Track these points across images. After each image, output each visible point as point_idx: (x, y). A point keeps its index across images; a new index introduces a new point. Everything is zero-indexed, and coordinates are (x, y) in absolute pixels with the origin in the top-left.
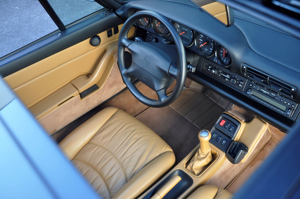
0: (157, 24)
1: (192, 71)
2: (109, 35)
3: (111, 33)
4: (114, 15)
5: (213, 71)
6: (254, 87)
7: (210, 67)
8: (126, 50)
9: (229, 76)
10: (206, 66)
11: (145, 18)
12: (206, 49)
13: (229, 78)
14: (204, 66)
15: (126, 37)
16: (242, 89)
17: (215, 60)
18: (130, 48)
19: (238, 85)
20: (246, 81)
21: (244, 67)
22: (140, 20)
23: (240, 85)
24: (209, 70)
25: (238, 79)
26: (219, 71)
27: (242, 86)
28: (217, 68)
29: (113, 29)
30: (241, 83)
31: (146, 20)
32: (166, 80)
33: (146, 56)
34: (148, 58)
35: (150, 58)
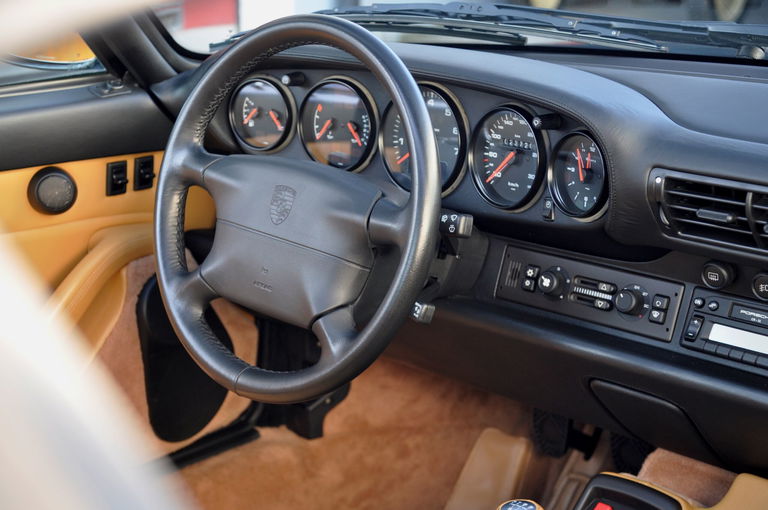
0: (319, 130)
1: (461, 231)
2: (115, 186)
3: (121, 176)
4: (145, 101)
5: (542, 281)
6: (713, 305)
7: (530, 273)
8: (191, 263)
9: (609, 286)
10: (514, 271)
11: (271, 113)
12: (512, 184)
13: (609, 297)
14: (509, 273)
15: (196, 140)
16: (668, 330)
17: (548, 210)
18: (212, 175)
19: (646, 316)
20: (676, 295)
21: (658, 180)
22: (251, 124)
23: (656, 314)
24: (528, 283)
25: (644, 294)
26: (568, 281)
27: (663, 314)
28: (559, 269)
29: (130, 161)
30: (658, 303)
31: (275, 119)
32: (359, 268)
33: (280, 188)
34: (287, 195)
35: (294, 193)
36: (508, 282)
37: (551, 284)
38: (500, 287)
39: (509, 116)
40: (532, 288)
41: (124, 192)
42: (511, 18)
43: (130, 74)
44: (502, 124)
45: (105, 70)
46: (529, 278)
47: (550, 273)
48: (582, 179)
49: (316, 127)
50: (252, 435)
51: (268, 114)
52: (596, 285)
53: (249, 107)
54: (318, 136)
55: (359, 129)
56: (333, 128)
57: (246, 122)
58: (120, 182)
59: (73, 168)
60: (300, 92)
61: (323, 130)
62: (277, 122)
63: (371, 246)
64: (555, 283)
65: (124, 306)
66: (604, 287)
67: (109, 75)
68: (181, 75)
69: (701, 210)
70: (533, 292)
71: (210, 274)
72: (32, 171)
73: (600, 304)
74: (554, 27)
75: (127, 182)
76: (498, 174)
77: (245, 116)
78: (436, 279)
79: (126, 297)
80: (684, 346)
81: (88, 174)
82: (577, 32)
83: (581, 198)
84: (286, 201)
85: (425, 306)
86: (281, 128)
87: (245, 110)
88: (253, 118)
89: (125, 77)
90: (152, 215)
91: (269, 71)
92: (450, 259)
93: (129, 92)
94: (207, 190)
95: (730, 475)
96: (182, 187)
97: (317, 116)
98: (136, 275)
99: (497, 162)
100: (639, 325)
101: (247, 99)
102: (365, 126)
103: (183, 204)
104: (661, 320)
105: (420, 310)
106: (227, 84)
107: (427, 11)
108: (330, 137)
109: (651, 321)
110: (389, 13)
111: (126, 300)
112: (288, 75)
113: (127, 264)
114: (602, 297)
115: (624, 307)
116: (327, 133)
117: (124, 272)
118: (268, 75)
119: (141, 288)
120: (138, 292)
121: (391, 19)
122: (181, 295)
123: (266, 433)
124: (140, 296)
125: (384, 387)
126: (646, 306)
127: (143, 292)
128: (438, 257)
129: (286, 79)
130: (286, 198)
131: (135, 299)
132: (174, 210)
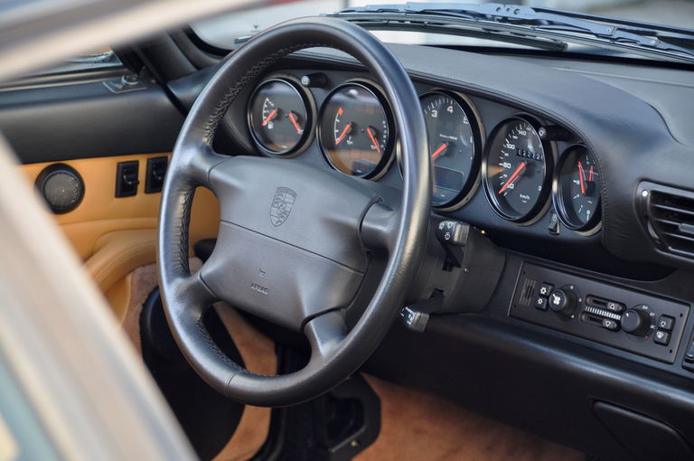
0: (338, 135)
1: (456, 239)
2: (125, 187)
3: (132, 176)
5: (553, 299)
7: (543, 291)
9: (617, 305)
10: (529, 289)
11: (291, 115)
12: (524, 197)
13: (617, 317)
14: (524, 291)
15: (205, 140)
16: (671, 351)
17: (554, 224)
18: (217, 174)
19: (652, 336)
20: (681, 315)
21: (645, 194)
22: (270, 127)
23: (660, 335)
24: (540, 301)
25: (651, 314)
26: (580, 300)
27: (667, 334)
28: (572, 287)
29: (143, 162)
30: (663, 324)
31: (294, 122)
32: (352, 271)
33: (281, 190)
34: (288, 198)
35: (294, 195)
36: (523, 300)
37: (561, 302)
38: (514, 306)
39: (523, 125)
40: (544, 307)
41: (135, 194)
42: (551, 23)
43: (147, 68)
44: (517, 134)
45: (121, 64)
46: (542, 296)
48: (583, 192)
49: (336, 131)
51: (288, 117)
52: (605, 304)
53: (269, 108)
54: (338, 140)
55: (378, 135)
56: (353, 132)
57: (265, 123)
58: (130, 183)
59: (83, 166)
60: (321, 94)
61: (343, 135)
62: (296, 125)
63: (364, 250)
64: (565, 301)
65: (128, 315)
66: (613, 306)
67: (126, 70)
68: (200, 72)
69: (683, 224)
70: (546, 310)
71: (210, 276)
72: (41, 167)
73: (608, 324)
74: (592, 34)
75: (138, 183)
76: (511, 186)
77: (264, 118)
78: (442, 291)
79: (130, 306)
80: (684, 368)
81: (97, 172)
82: (616, 40)
83: (584, 211)
84: (286, 203)
85: (419, 314)
86: (300, 131)
87: (264, 112)
88: (272, 120)
89: (141, 73)
90: (156, 219)
91: (290, 71)
92: (457, 272)
93: (145, 88)
94: (212, 190)
96: (189, 187)
97: (337, 120)
98: (142, 282)
99: (510, 172)
100: (645, 346)
101: (267, 99)
102: (385, 132)
103: (189, 205)
104: (664, 341)
105: (413, 317)
106: (238, 84)
107: (464, 12)
108: (349, 142)
109: (656, 342)
110: (423, 12)
111: (130, 309)
112: (308, 76)
113: (132, 271)
114: (610, 316)
115: (630, 327)
116: (347, 138)
117: (129, 278)
118: (289, 75)
119: (146, 297)
120: (143, 301)
121: (426, 19)
122: (180, 297)
124: (145, 305)
125: (419, 432)
126: (652, 327)
127: (148, 301)
128: (444, 269)
129: (305, 80)
130: (287, 200)
131: (139, 308)
132: (179, 210)
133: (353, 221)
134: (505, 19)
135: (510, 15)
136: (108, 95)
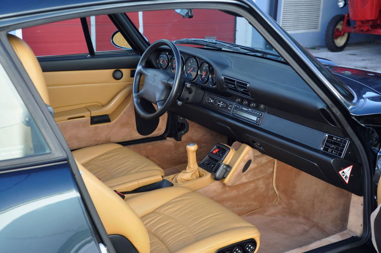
7: (210, 99)
12: (205, 78)
13: (222, 104)
14: (207, 99)
15: (143, 64)
16: (231, 112)
18: (144, 72)
20: (233, 104)
21: (223, 78)
26: (216, 101)
27: (230, 108)
30: (230, 106)
32: (166, 92)
33: (155, 75)
36: (207, 101)
37: (213, 101)
38: (205, 102)
41: (132, 77)
47: (213, 99)
50: (165, 138)
51: (165, 61)
53: (161, 59)
57: (160, 63)
59: (123, 70)
60: (171, 56)
63: (168, 87)
66: (221, 102)
69: (229, 84)
72: (114, 70)
73: (221, 106)
77: (160, 61)
78: (188, 98)
80: (233, 115)
81: (126, 72)
86: (167, 64)
88: (162, 62)
92: (192, 94)
94: (144, 75)
95: (240, 143)
96: (139, 75)
105: (179, 103)
109: (229, 110)
123: (168, 138)
125: (197, 131)
128: (189, 93)
129: (167, 54)
132: (138, 79)
133: (166, 82)
134: (210, 42)
135: (211, 42)
136: (129, 56)
